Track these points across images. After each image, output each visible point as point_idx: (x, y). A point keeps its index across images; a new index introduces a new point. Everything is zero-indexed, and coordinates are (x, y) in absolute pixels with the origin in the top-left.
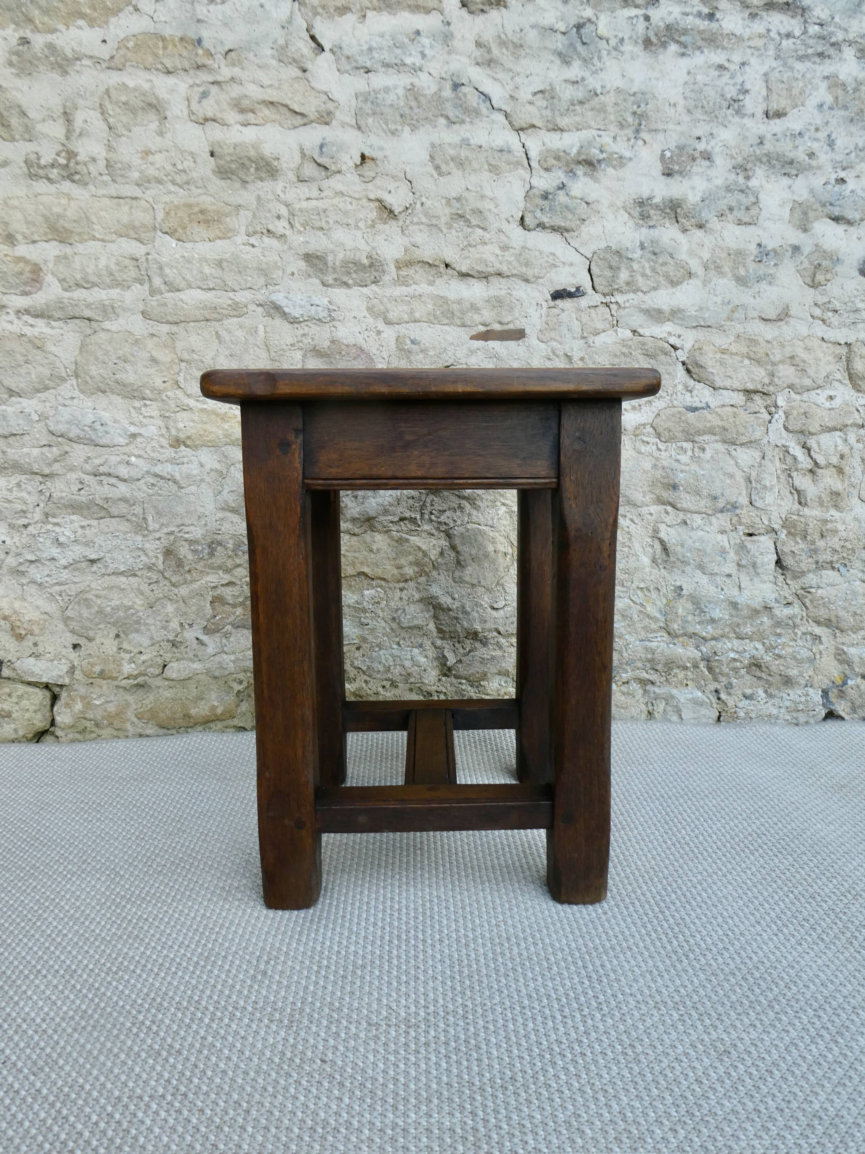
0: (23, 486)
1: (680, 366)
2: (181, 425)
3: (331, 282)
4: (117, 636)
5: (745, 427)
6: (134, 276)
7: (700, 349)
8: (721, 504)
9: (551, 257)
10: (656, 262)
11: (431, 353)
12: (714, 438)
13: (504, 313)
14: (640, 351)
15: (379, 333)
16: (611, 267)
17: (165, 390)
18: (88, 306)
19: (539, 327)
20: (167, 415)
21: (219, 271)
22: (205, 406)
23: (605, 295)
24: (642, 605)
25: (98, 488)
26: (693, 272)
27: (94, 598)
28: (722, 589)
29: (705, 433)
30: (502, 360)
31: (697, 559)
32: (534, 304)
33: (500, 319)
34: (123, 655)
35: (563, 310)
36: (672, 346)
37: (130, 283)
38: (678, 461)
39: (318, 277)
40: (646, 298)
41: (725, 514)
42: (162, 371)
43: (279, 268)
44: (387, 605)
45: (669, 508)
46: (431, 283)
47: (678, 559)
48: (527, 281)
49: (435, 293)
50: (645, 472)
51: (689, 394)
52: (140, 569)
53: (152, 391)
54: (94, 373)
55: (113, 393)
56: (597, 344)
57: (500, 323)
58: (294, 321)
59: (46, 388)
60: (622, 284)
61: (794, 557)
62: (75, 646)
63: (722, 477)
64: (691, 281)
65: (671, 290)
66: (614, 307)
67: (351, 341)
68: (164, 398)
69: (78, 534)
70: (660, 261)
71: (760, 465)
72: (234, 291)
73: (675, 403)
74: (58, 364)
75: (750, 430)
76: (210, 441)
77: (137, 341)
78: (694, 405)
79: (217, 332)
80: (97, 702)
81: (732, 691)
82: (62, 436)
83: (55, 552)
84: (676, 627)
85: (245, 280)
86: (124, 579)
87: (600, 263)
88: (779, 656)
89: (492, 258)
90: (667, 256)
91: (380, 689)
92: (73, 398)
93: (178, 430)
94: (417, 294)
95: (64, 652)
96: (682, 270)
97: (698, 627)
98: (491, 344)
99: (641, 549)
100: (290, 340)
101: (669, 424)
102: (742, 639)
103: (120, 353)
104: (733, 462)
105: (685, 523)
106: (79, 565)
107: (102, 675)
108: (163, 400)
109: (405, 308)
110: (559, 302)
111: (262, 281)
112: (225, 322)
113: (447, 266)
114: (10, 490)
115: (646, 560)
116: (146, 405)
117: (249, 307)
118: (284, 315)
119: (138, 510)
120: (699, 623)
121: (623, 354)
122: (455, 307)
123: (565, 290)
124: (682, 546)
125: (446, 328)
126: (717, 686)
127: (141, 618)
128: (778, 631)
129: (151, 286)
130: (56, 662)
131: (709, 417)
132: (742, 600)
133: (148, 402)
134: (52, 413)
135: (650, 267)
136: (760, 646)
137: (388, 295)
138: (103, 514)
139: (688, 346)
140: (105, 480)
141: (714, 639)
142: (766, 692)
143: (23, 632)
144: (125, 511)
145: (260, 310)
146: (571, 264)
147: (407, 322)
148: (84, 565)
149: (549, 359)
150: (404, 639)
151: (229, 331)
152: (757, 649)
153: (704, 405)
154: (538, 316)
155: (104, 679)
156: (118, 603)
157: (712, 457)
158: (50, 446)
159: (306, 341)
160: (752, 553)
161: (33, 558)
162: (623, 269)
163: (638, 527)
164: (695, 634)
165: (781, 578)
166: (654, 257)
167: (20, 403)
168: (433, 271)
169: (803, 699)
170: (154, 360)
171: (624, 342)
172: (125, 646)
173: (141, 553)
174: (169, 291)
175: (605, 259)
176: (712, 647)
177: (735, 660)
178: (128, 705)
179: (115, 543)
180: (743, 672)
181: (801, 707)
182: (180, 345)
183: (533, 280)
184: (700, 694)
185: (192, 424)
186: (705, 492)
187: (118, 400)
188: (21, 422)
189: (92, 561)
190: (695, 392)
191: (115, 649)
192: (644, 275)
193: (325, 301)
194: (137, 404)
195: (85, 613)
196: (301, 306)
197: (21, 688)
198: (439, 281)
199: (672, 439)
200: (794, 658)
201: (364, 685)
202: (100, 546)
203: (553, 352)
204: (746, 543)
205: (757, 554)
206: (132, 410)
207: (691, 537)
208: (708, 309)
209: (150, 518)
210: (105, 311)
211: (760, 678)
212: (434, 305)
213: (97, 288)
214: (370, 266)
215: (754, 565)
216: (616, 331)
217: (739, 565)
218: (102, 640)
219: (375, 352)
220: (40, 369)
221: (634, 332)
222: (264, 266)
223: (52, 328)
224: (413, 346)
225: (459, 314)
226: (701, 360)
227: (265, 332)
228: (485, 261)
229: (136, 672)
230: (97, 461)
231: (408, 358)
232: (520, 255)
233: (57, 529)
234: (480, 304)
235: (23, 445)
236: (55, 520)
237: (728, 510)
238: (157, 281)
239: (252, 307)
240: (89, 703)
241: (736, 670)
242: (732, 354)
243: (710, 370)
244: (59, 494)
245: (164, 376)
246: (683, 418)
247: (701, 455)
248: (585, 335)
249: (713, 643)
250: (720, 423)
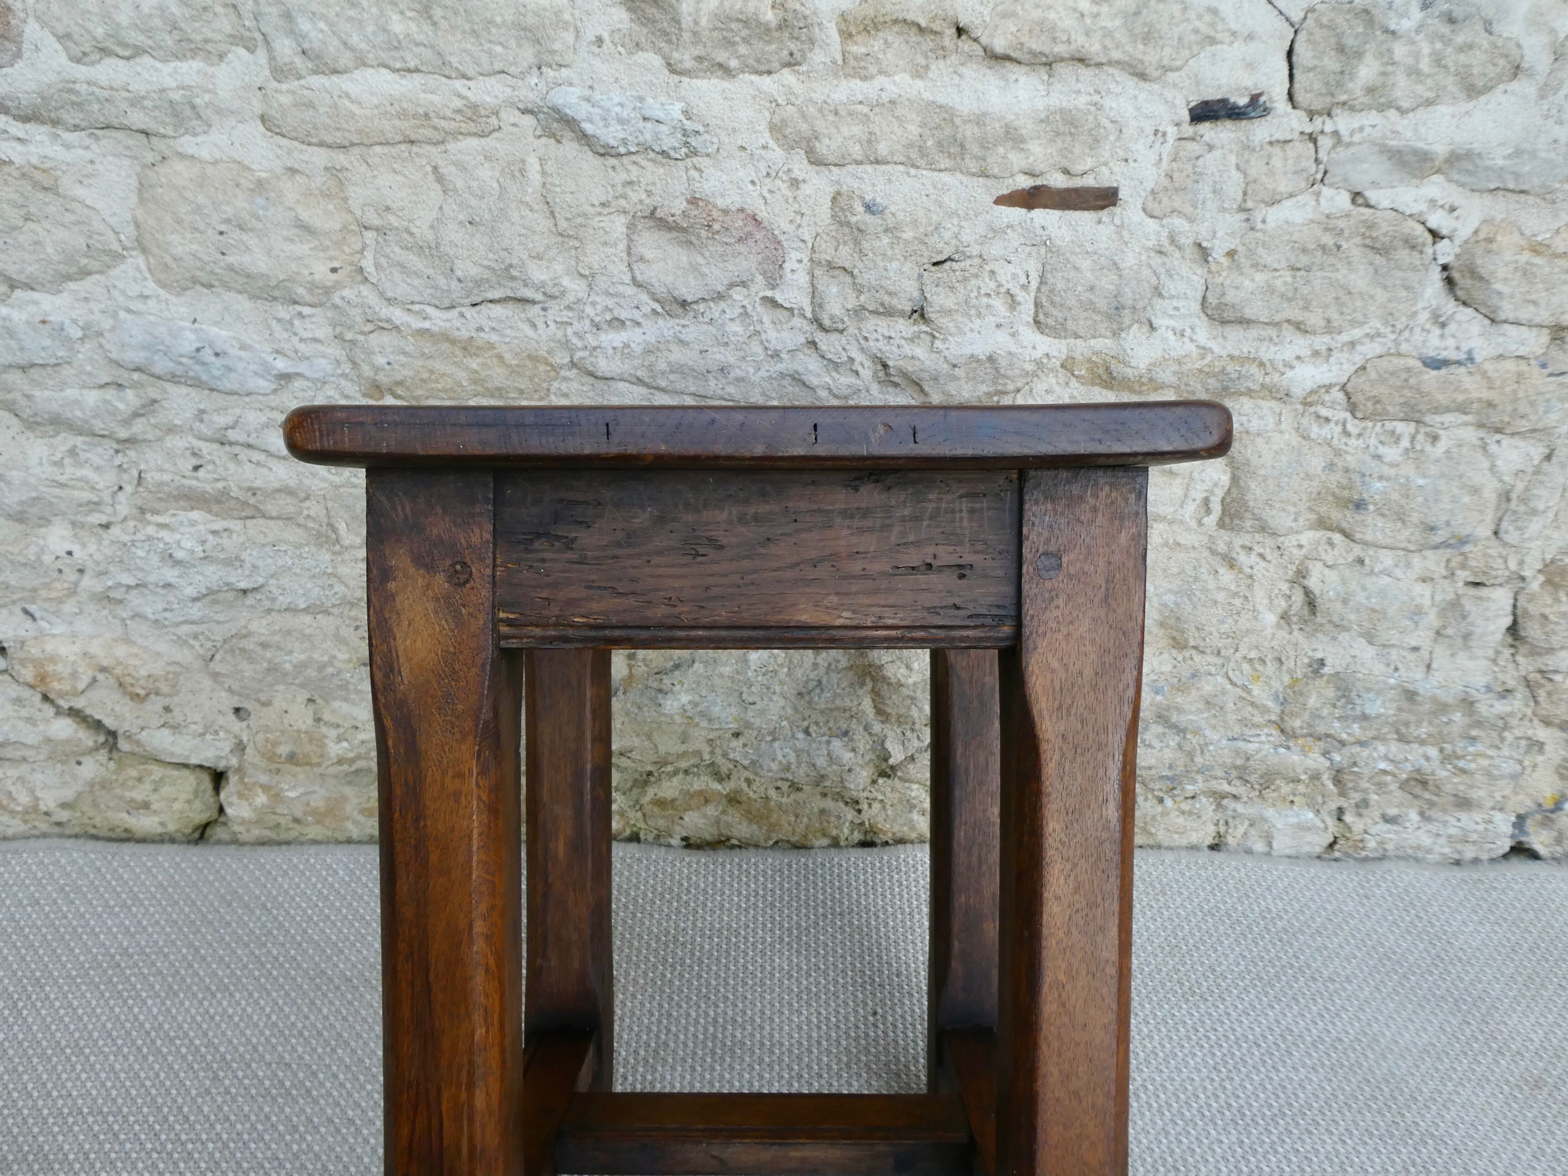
0: (83, 456)
1: (1436, 275)
2: (380, 361)
3: (689, 64)
4: (311, 701)
5: (1532, 404)
6: (228, 29)
7: (1490, 240)
8: (1440, 537)
9: (1208, 18)
10: (1447, 42)
11: (908, 234)
12: (1465, 418)
13: (1077, 151)
14: (1358, 240)
15: (795, 183)
16: (1341, 49)
17: (338, 285)
18: (136, 102)
19: (1150, 185)
20: (349, 336)
21: (428, 28)
22: (426, 325)
23: (1311, 115)
24: (1245, 688)
25: (232, 466)
26: (1525, 65)
27: (258, 649)
28: (1396, 669)
29: (1448, 410)
30: (1058, 253)
31: (1366, 624)
32: (1149, 130)
33: (1065, 163)
34: (324, 729)
35: (1211, 148)
36: (1431, 231)
37: (223, 47)
38: (1378, 457)
39: (658, 51)
40: (1404, 124)
41: (1440, 552)
42: (325, 249)
43: (566, 26)
44: (789, 674)
45: (1337, 537)
46: (920, 73)
47: (1330, 622)
48: (1142, 76)
49: (927, 96)
50: (1308, 477)
51: (1437, 331)
52: (334, 606)
53: (310, 291)
54: (179, 250)
55: (229, 289)
56: (1271, 224)
57: (1066, 172)
58: (606, 152)
59: (85, 273)
60: (1359, 92)
61: (1543, 625)
62: (237, 710)
63: (1456, 491)
64: (1515, 85)
65: (1464, 106)
66: (1325, 142)
67: (731, 200)
68: (337, 301)
69: (208, 546)
70: (1460, 39)
71: (1537, 471)
72: (464, 76)
73: (1404, 347)
74: (99, 226)
75: (1541, 410)
76: (444, 390)
77: (260, 184)
78: (1444, 355)
79: (435, 168)
80: (292, 794)
81: (1364, 812)
82: (138, 369)
83: (170, 574)
84: (1297, 723)
85: (490, 52)
86: (308, 619)
87: (1319, 34)
88: (1463, 771)
89: (1068, 22)
90: (1479, 27)
91: (772, 793)
92: (144, 297)
93: (377, 369)
94: (885, 98)
95: (221, 721)
96: (1502, 62)
97: (1337, 724)
98: (1041, 216)
99: (1266, 601)
100: (599, 195)
101: (1381, 390)
102: (1408, 742)
103: (229, 211)
104: (1486, 464)
105: (1361, 561)
106: (221, 596)
107: (292, 758)
108: (335, 307)
109: (857, 130)
110: (1205, 128)
111: (528, 55)
112: (451, 146)
113: (960, 31)
114: (59, 464)
115: (1270, 618)
116: (300, 314)
117: (503, 115)
118: (584, 138)
119: (314, 509)
120: (1339, 719)
121: (1324, 248)
122: (969, 132)
123: (1224, 101)
124: (1345, 602)
125: (946, 177)
126: (1342, 803)
127: (348, 683)
128: (1474, 733)
129: (272, 59)
130: (208, 737)
131: (1468, 382)
132: (1427, 686)
133: (306, 310)
134: (107, 324)
135: (1433, 53)
136: (1433, 752)
137: (818, 96)
138: (249, 512)
139: (1465, 232)
140: (243, 456)
141: (1361, 744)
142: (1422, 814)
143: (142, 692)
144: (291, 509)
145: (528, 121)
146: (1250, 37)
147: (860, 163)
148: (230, 596)
149: (1161, 252)
150: (817, 724)
151: (462, 167)
152: (1427, 759)
153: (1462, 356)
154: (1154, 158)
155: (297, 765)
156: (302, 657)
157: (1447, 452)
158: (120, 385)
159: (634, 196)
160: (1469, 619)
161: (131, 581)
162: (1369, 58)
163: (1271, 568)
164: (1328, 736)
165: (1507, 652)
166: (1445, 29)
167: (36, 303)
168: (928, 43)
169: (1480, 828)
170: (307, 229)
171: (1328, 223)
172: (326, 716)
173: (333, 581)
174: (315, 72)
175: (1331, 27)
176: (1352, 755)
177: (1385, 772)
178: (344, 799)
179: (280, 563)
180: (1393, 787)
181: (1474, 837)
182: (357, 195)
183: (1156, 74)
184: (1311, 815)
185: (403, 359)
186: (1415, 517)
187: (243, 304)
188: (47, 342)
189: (245, 592)
190: (1452, 327)
191: (310, 721)
192: (1414, 72)
193: (676, 110)
194: (283, 312)
195: (248, 670)
196: (621, 121)
197: (157, 771)
198: (939, 69)
199: (1378, 415)
200: (1489, 774)
201: (744, 786)
202: (254, 567)
203: (1172, 240)
204: (1465, 601)
205: (1479, 622)
206: (274, 323)
207: (1364, 588)
208: (1533, 154)
209: (342, 527)
210: (176, 115)
211: (1416, 797)
212: (923, 125)
213: (146, 60)
214: (780, 28)
215: (1467, 637)
216: (1318, 194)
217: (1438, 633)
218: (285, 706)
219: (785, 226)
220: (61, 234)
221: (1356, 196)
222: (531, 20)
223: (68, 146)
224: (868, 217)
225: (976, 149)
226: (1484, 265)
227: (544, 173)
228: (1053, 28)
229: (351, 755)
230: (221, 420)
231: (857, 243)
232: (1137, 13)
233: (164, 534)
234: (1027, 127)
235: (63, 385)
236: (160, 519)
237: (1449, 546)
238: (285, 48)
239: (510, 116)
240: (277, 795)
241: (1380, 785)
242: (1556, 256)
243: (1498, 286)
244: (158, 477)
245: (331, 259)
246: (1413, 381)
247: (1428, 448)
248: (1250, 204)
249: (1357, 749)
250: (1485, 394)
